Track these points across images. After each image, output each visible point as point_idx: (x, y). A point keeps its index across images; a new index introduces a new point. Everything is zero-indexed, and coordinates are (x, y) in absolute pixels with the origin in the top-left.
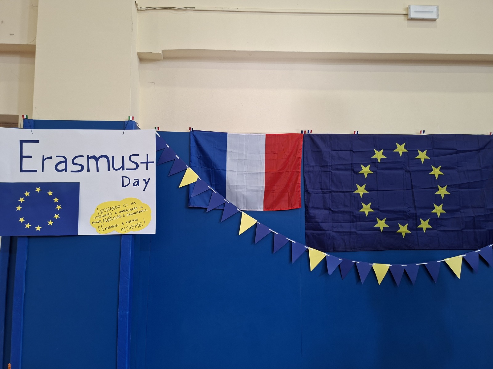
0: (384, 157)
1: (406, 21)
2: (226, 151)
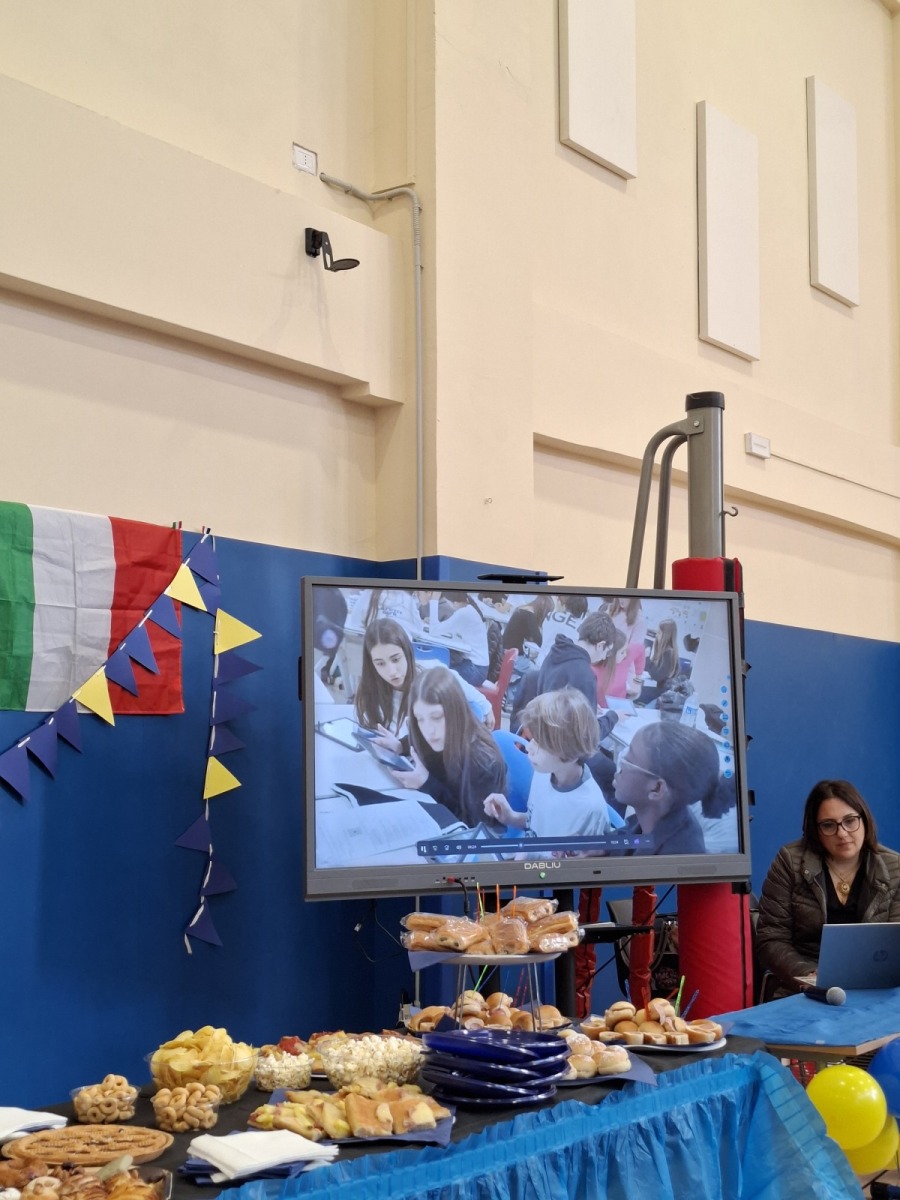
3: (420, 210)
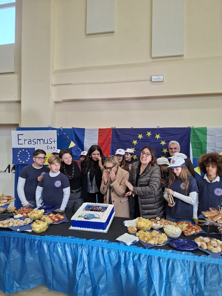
0: (142, 137)
2: (84, 135)
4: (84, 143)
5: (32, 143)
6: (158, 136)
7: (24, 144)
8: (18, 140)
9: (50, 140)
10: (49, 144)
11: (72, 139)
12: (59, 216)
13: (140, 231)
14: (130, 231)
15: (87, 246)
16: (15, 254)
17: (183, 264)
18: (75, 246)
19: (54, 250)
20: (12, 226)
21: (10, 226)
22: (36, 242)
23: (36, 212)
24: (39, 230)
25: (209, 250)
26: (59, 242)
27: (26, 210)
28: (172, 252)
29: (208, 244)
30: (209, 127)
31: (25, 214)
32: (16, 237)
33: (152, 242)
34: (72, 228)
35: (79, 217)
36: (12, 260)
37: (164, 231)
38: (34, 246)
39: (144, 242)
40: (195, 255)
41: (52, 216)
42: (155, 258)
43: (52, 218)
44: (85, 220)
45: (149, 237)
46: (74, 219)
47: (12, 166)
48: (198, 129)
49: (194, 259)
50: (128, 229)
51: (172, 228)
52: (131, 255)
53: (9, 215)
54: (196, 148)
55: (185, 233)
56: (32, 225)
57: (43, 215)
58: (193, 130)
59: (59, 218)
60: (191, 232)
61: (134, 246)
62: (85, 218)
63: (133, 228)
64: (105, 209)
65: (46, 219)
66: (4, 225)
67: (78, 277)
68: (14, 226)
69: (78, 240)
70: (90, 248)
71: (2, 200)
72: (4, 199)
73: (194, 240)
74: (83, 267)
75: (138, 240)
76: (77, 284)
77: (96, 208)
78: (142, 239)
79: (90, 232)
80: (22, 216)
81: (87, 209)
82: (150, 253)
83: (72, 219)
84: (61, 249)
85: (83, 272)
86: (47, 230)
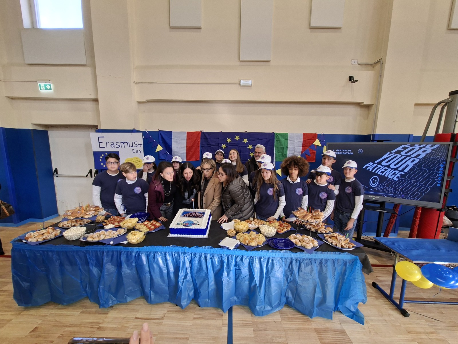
0: (231, 141)
1: (239, 87)
2: (172, 138)
3: (382, 64)
4: (172, 147)
5: (116, 146)
6: (245, 141)
7: (106, 147)
8: (99, 142)
9: (136, 143)
10: (134, 147)
11: (159, 142)
12: (154, 223)
13: (240, 233)
14: (230, 234)
15: (189, 253)
16: (110, 267)
17: (281, 261)
18: (177, 254)
19: (154, 261)
20: (104, 239)
21: (101, 240)
22: (134, 254)
23: (129, 221)
24: (136, 241)
25: (303, 246)
26: (159, 252)
27: (117, 219)
28: (272, 252)
29: (300, 241)
30: (290, 133)
31: (117, 224)
32: (110, 250)
33: (253, 244)
34: (170, 235)
35: (178, 224)
36: (106, 275)
37: (260, 231)
38: (131, 258)
39: (245, 244)
40: (292, 252)
41: (147, 224)
42: (257, 258)
43: (148, 226)
44: (184, 227)
45: (250, 240)
46: (173, 227)
47: (94, 171)
48: (281, 135)
49: (291, 256)
50: (227, 232)
51: (269, 229)
52: (234, 257)
53: (98, 225)
54: (278, 152)
55: (278, 231)
56: (127, 237)
57: (138, 223)
58: (277, 135)
59: (154, 225)
60: (284, 230)
61: (237, 249)
62: (184, 225)
63: (232, 231)
64: (203, 215)
65: (141, 227)
66: (93, 238)
67: (181, 283)
68: (106, 239)
69: (180, 248)
70: (192, 255)
71: (88, 211)
72: (90, 210)
73: (288, 238)
74: (186, 273)
75: (239, 243)
76: (180, 290)
77: (193, 214)
78: (243, 242)
79: (190, 238)
80: (114, 226)
81: (185, 215)
82: (252, 254)
83: (171, 227)
84: (161, 258)
85: (185, 277)
86: (144, 240)
